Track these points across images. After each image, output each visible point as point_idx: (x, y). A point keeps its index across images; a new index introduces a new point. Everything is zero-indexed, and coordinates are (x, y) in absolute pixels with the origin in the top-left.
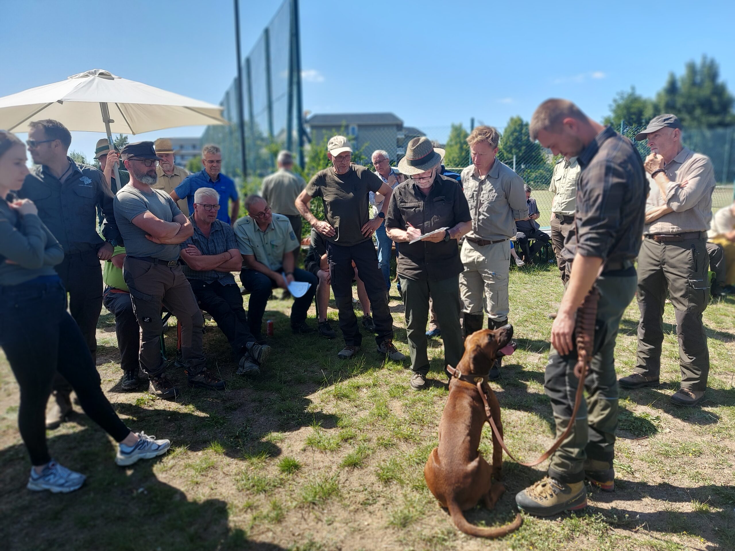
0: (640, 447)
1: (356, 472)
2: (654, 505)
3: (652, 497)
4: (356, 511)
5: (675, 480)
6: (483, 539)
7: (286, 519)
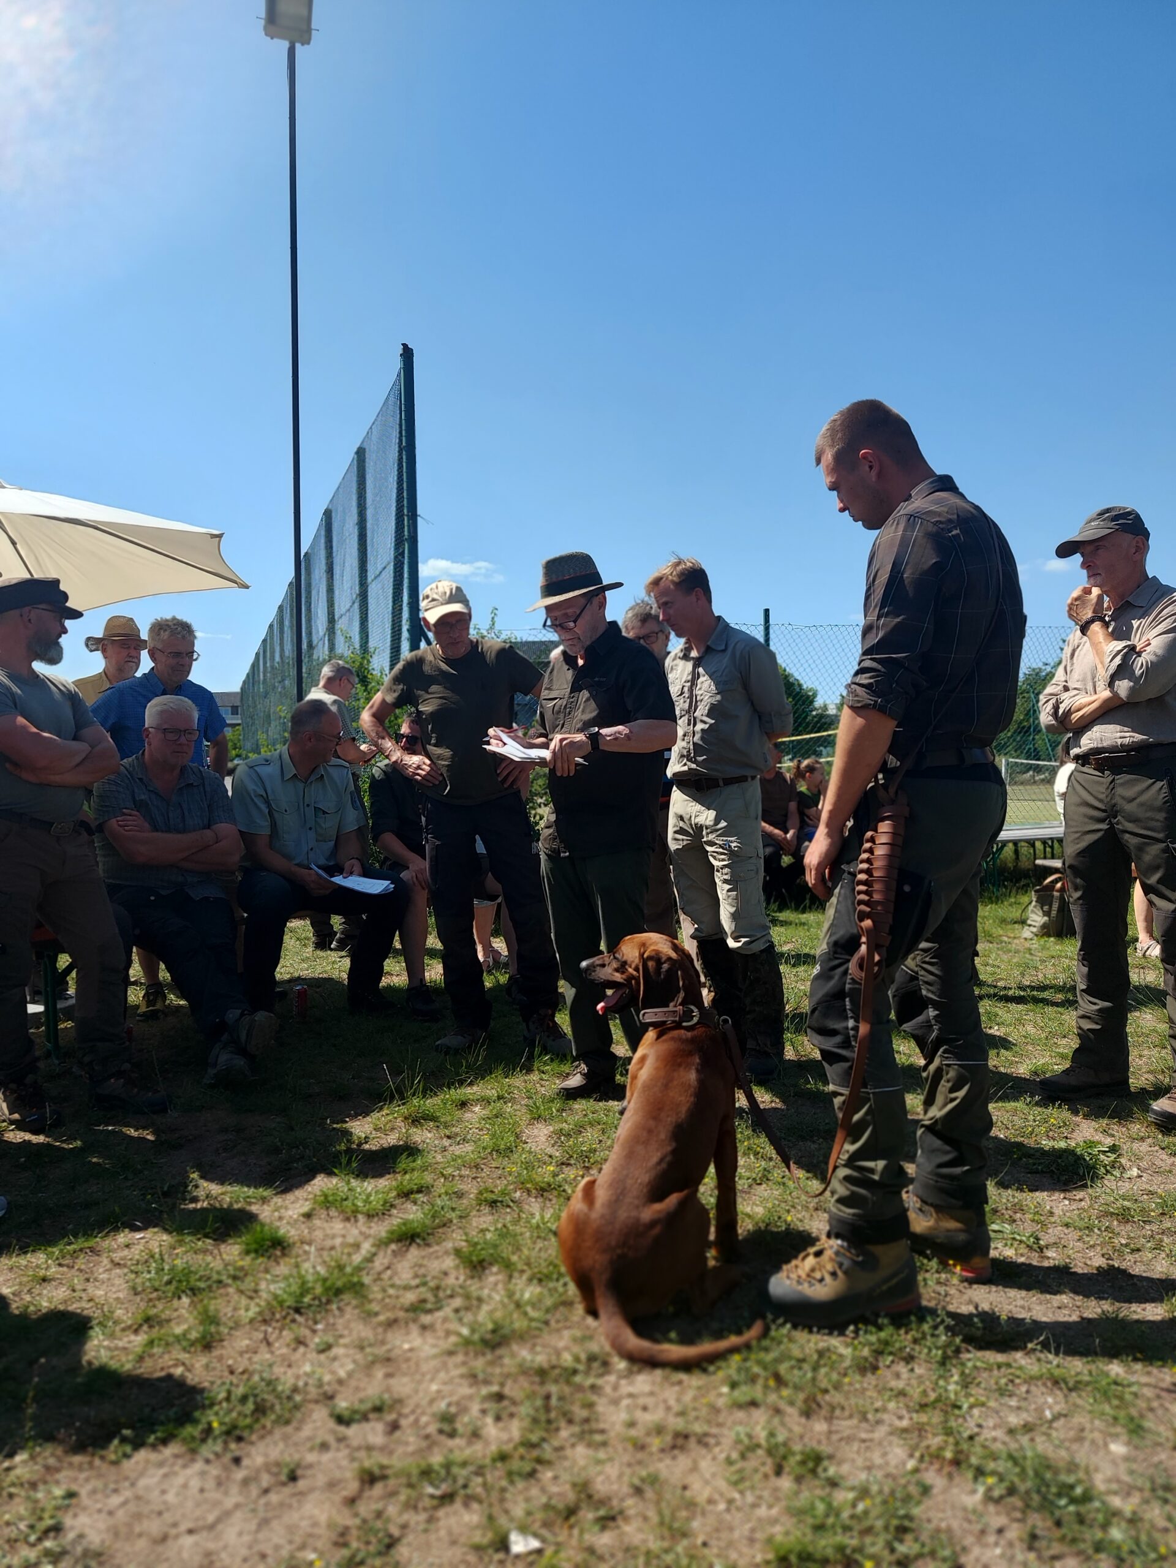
0: (1067, 1202)
1: (414, 1253)
2: (1078, 1307)
3: (1076, 1293)
4: (391, 1323)
5: (1135, 1262)
6: (667, 1371)
7: (225, 1343)
